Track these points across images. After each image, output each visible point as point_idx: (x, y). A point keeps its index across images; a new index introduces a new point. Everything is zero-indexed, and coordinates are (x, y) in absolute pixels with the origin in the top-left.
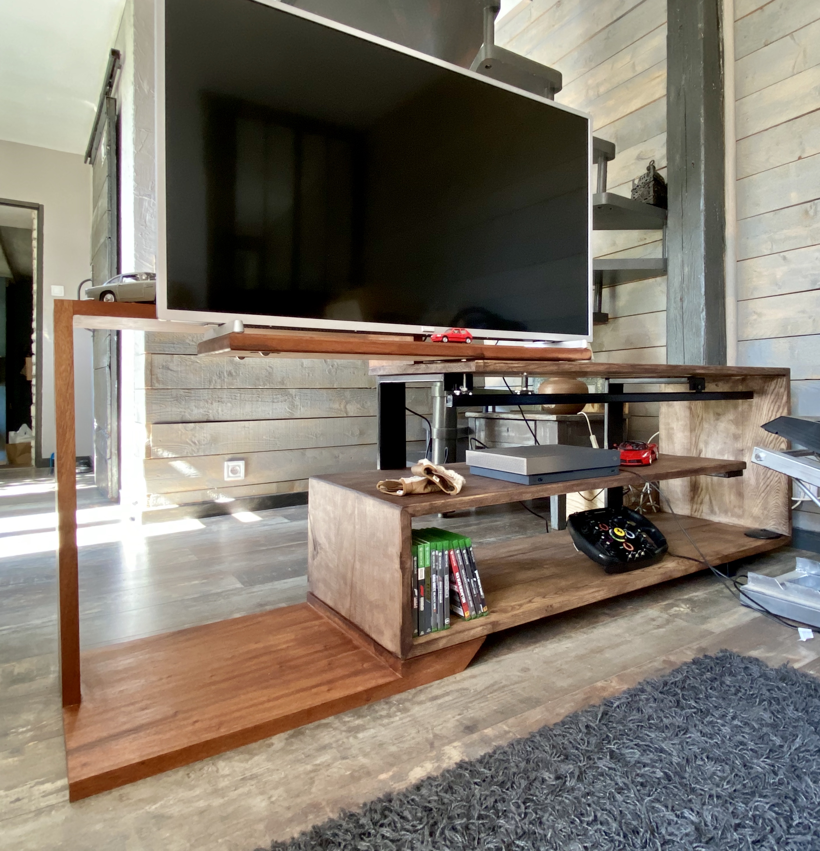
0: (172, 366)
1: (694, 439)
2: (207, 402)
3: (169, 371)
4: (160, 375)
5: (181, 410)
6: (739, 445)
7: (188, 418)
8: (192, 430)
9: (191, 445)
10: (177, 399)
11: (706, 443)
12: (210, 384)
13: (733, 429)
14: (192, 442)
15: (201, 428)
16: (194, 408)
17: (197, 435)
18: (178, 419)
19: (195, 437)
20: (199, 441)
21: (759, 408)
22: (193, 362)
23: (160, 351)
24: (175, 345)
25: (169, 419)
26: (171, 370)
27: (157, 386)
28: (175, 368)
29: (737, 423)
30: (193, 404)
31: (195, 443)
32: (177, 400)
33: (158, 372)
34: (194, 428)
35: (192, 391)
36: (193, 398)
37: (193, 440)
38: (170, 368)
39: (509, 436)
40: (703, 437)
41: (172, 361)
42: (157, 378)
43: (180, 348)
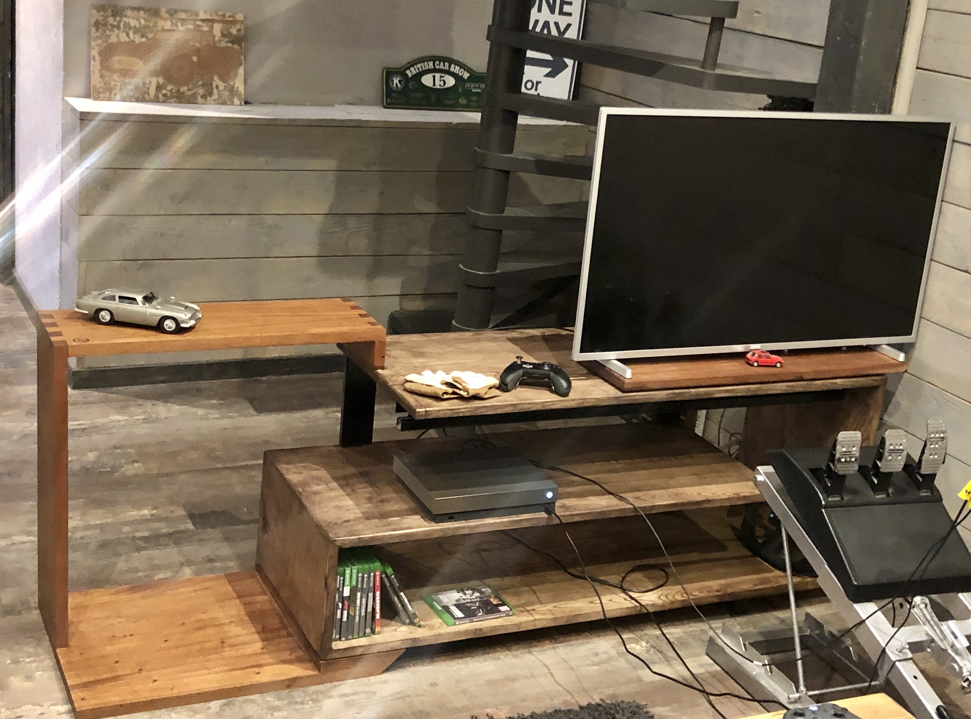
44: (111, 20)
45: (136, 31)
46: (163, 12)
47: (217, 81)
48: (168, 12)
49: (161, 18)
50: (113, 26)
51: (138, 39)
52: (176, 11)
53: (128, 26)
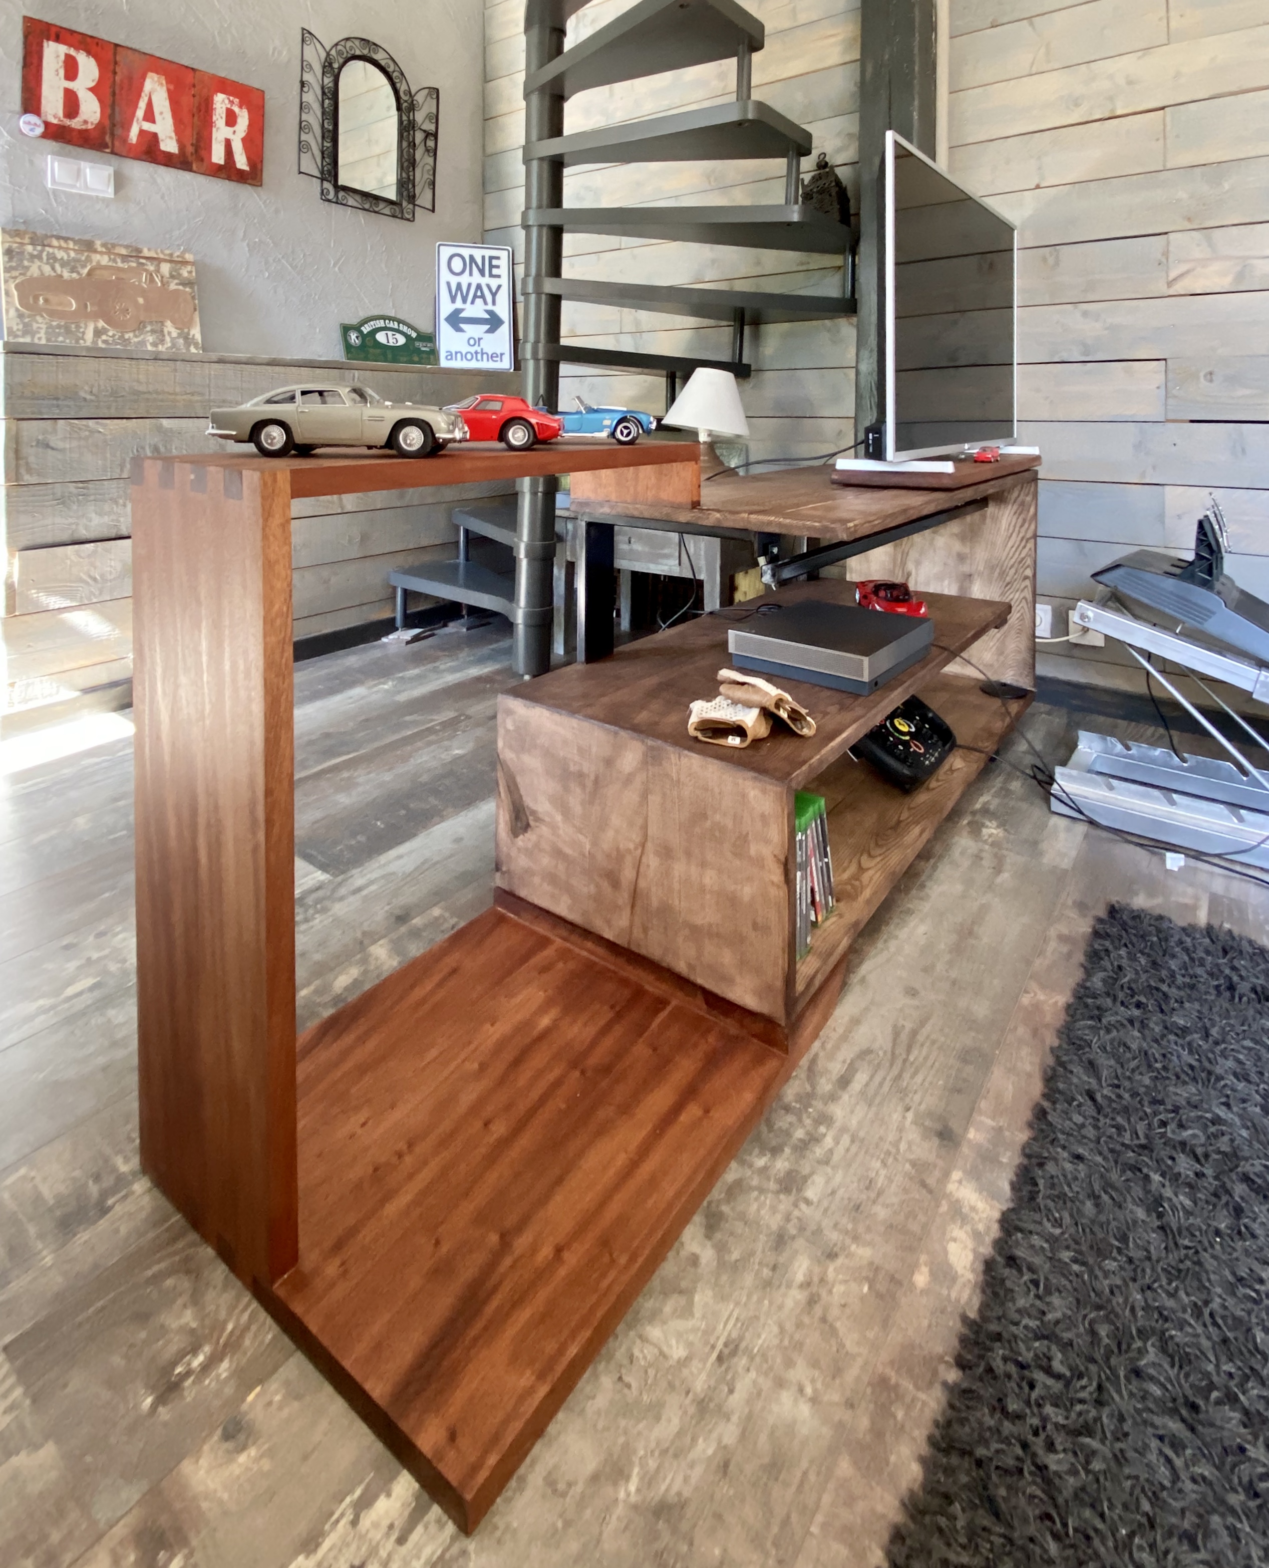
0: (54, 441)
1: (900, 556)
2: (116, 503)
3: (50, 452)
4: (32, 459)
5: (71, 520)
6: (966, 568)
7: (84, 534)
8: (89, 556)
9: (87, 583)
10: (63, 501)
11: (918, 563)
12: (122, 470)
13: (957, 546)
14: (90, 577)
15: (108, 551)
16: (93, 515)
17: (98, 564)
18: (65, 537)
19: (95, 568)
20: (102, 576)
21: (995, 519)
22: (92, 432)
23: (33, 413)
24: (60, 402)
25: (50, 539)
26: (53, 449)
27: (28, 478)
28: (60, 445)
29: (963, 538)
30: (91, 507)
31: (95, 580)
32: (63, 503)
33: (31, 454)
34: (95, 552)
35: (90, 485)
36: (92, 498)
37: (92, 574)
38: (52, 444)
39: (631, 550)
40: (913, 555)
41: (55, 431)
42: (27, 464)
43: (69, 406)
44: (29, 248)
45: (64, 264)
46: (98, 245)
47: (169, 327)
48: (104, 245)
49: (96, 251)
50: (32, 257)
51: (66, 275)
52: (114, 246)
53: (52, 258)
